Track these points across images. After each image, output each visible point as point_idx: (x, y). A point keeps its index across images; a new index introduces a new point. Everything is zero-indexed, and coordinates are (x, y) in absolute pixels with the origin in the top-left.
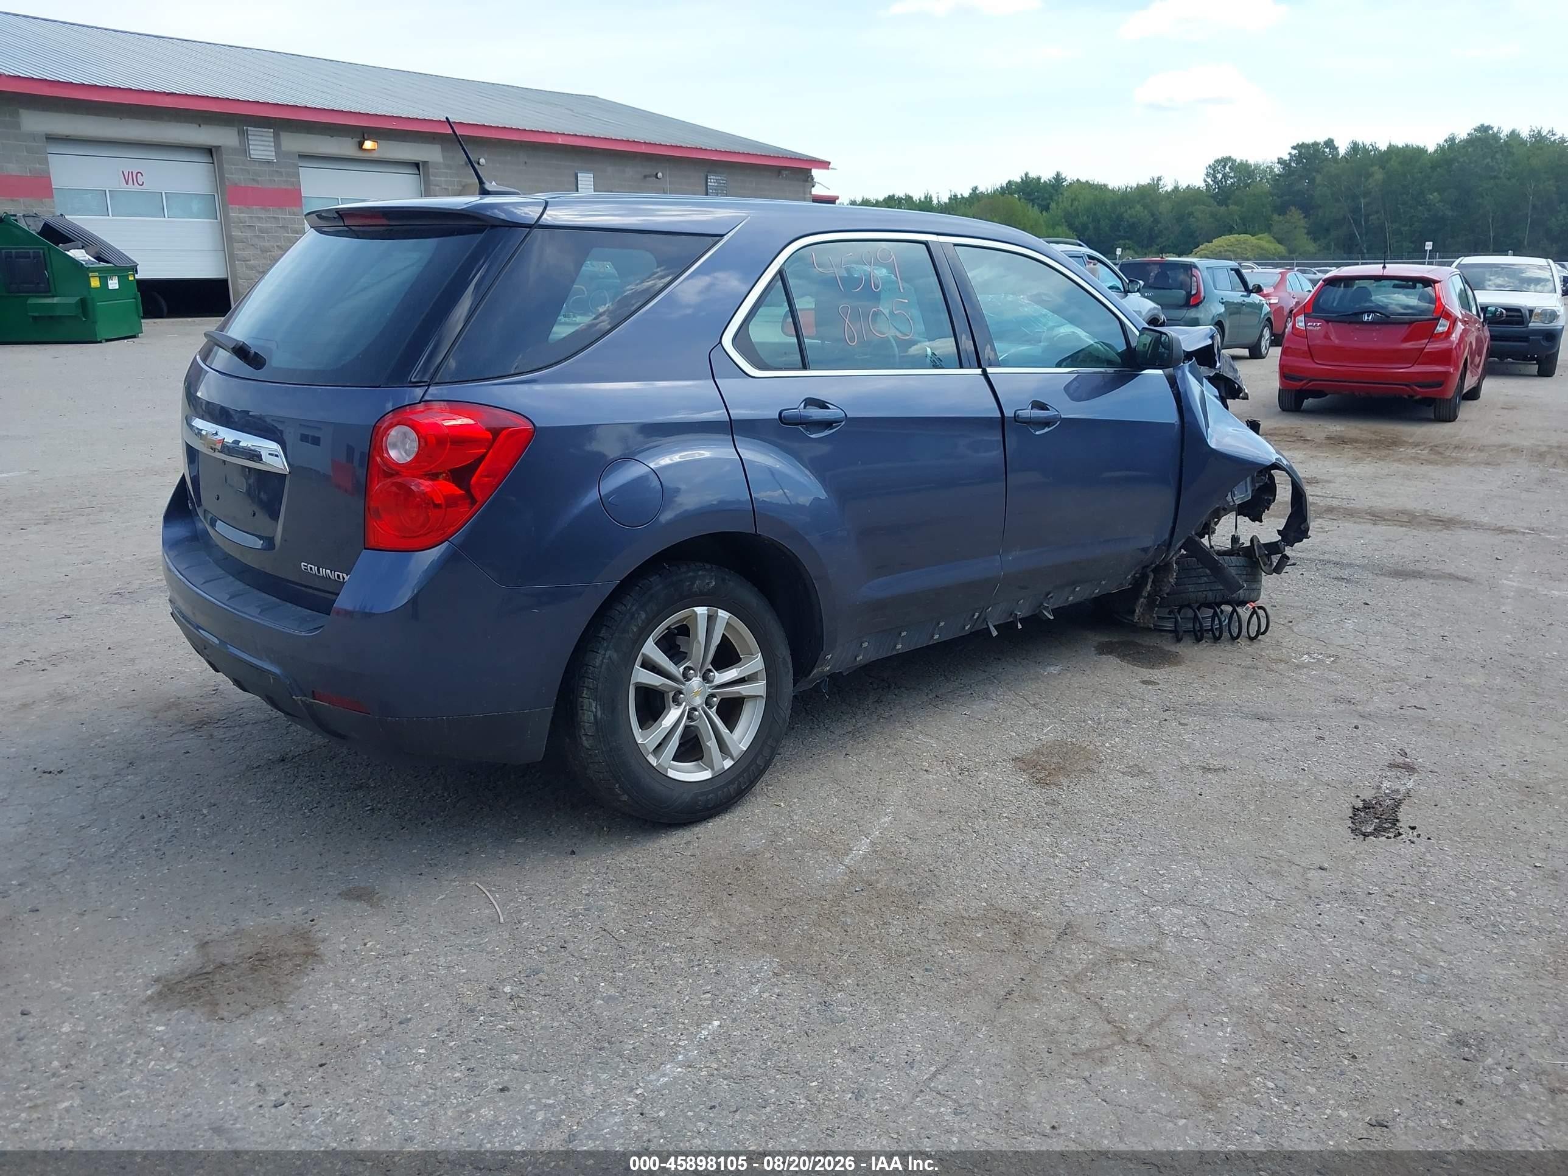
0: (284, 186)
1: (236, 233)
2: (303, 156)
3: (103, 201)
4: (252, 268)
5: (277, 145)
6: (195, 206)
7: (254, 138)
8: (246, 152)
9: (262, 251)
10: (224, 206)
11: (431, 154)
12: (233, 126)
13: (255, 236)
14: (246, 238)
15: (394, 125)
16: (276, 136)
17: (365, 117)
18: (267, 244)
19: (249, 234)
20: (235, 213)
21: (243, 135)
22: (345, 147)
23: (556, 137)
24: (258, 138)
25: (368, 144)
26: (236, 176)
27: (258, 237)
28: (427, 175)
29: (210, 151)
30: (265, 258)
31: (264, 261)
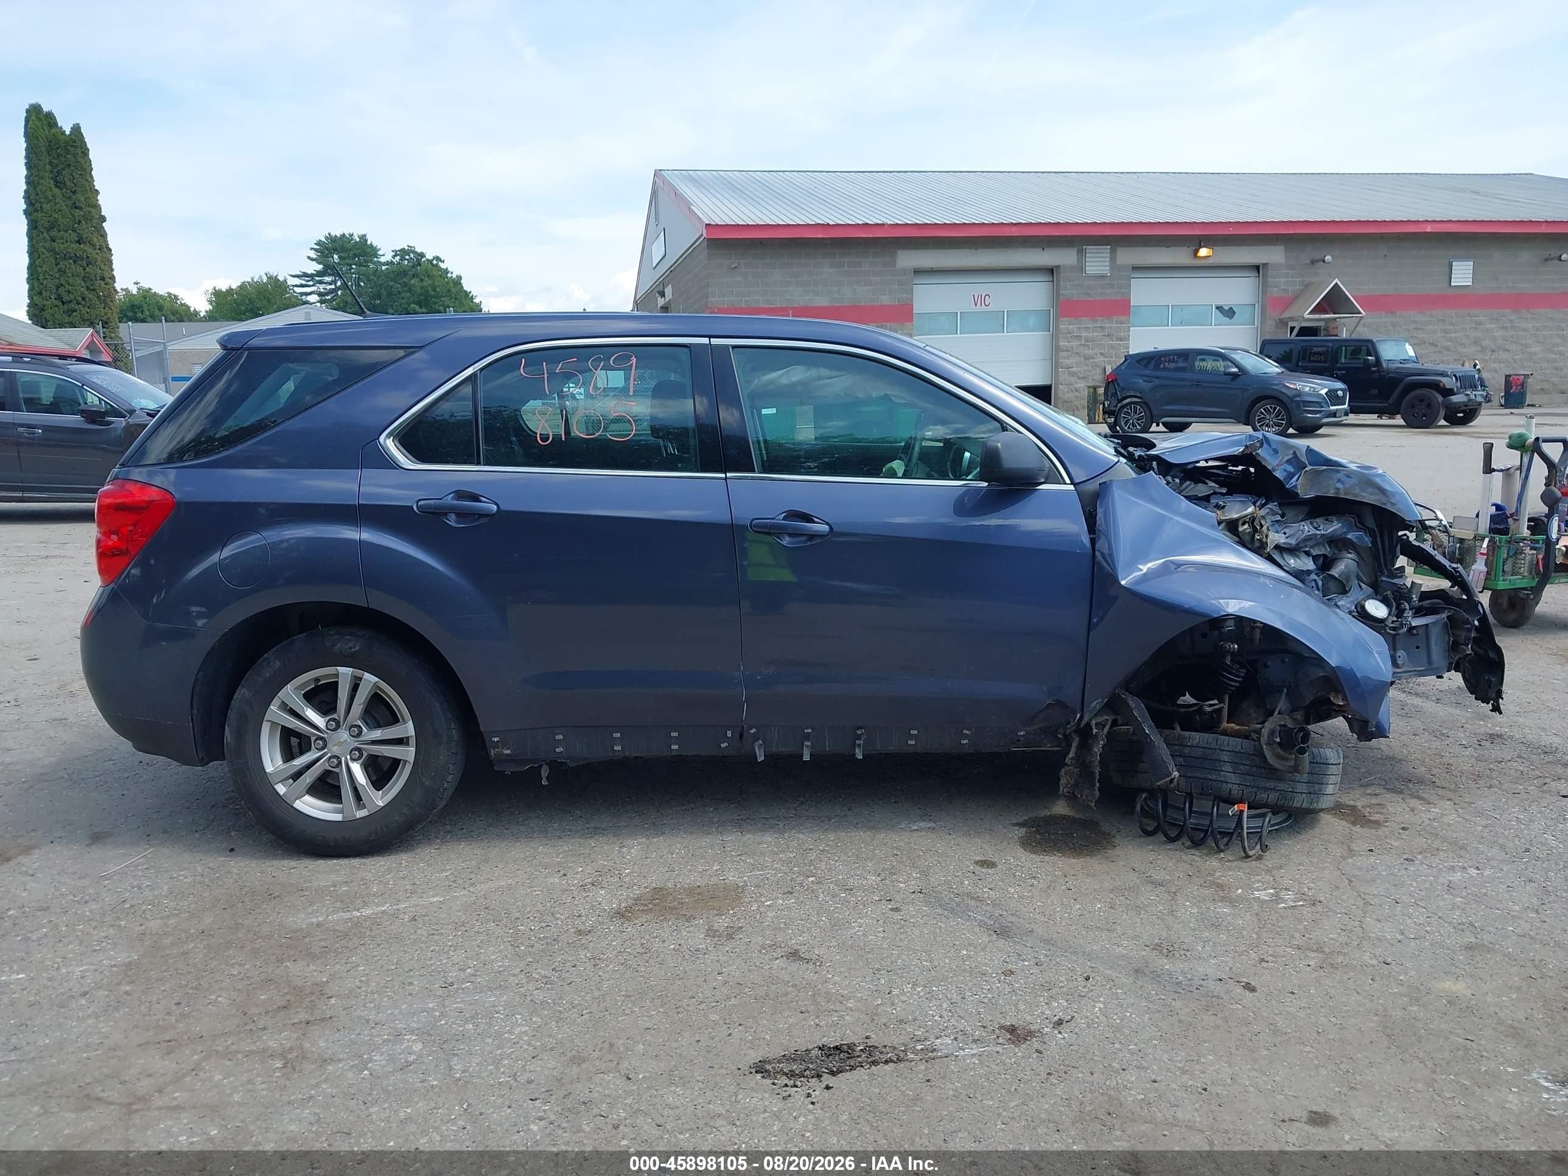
0: (1114, 297)
1: (1063, 343)
2: (1135, 268)
3: (953, 322)
4: (1073, 374)
5: (1113, 259)
6: (1032, 321)
7: (1091, 255)
8: (1081, 268)
9: (1085, 359)
10: (1057, 320)
11: (1273, 255)
12: (1073, 246)
13: (1081, 345)
14: (1072, 347)
15: (1231, 231)
16: (1113, 252)
17: (1201, 226)
18: (1090, 352)
19: (1075, 343)
20: (1065, 325)
21: (1081, 253)
22: (1180, 256)
23: (1422, 225)
24: (1096, 255)
25: (1203, 252)
26: (1070, 291)
27: (1085, 345)
28: (1265, 277)
29: (1051, 271)
30: (1087, 365)
31: (1086, 368)
